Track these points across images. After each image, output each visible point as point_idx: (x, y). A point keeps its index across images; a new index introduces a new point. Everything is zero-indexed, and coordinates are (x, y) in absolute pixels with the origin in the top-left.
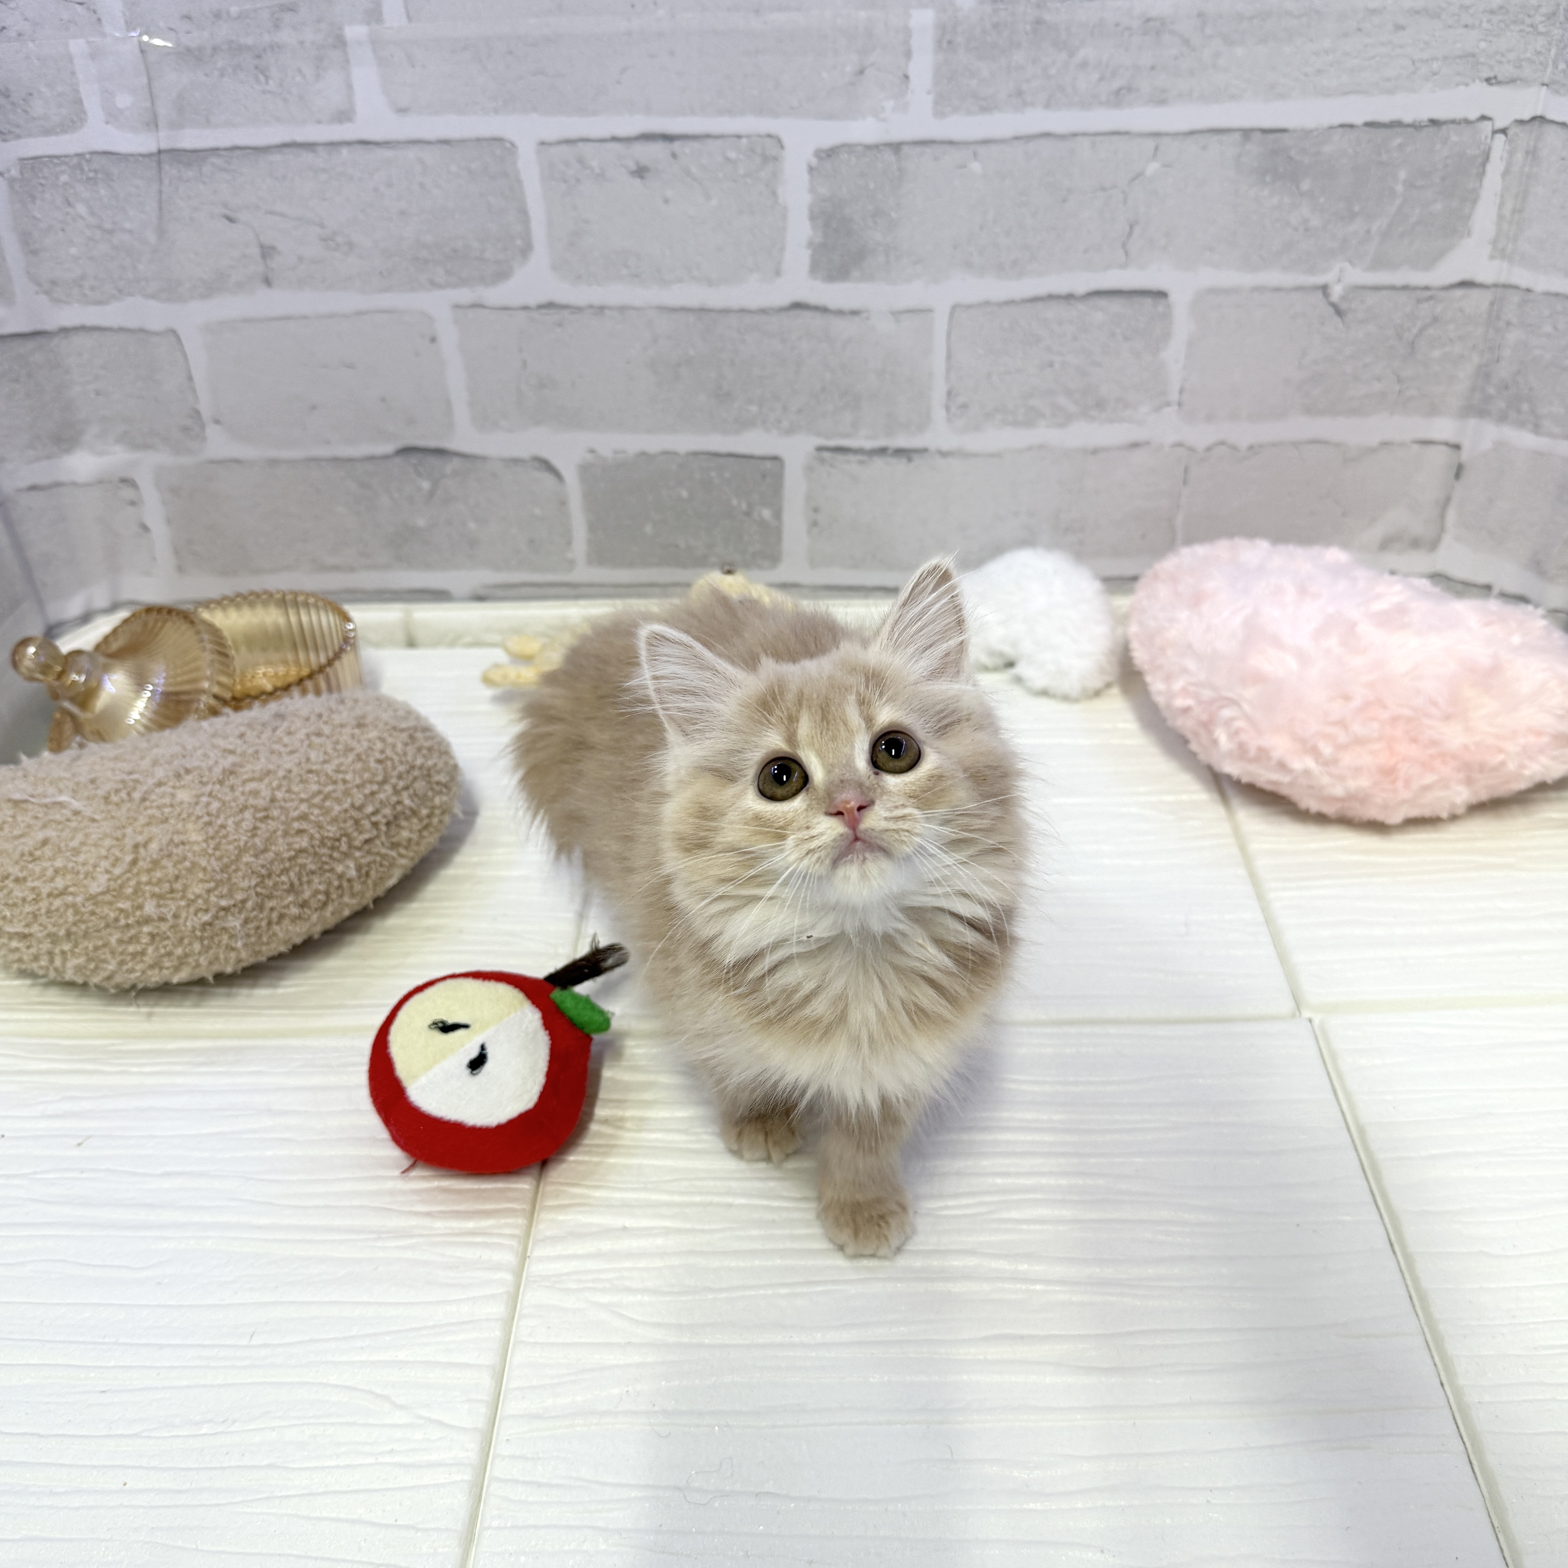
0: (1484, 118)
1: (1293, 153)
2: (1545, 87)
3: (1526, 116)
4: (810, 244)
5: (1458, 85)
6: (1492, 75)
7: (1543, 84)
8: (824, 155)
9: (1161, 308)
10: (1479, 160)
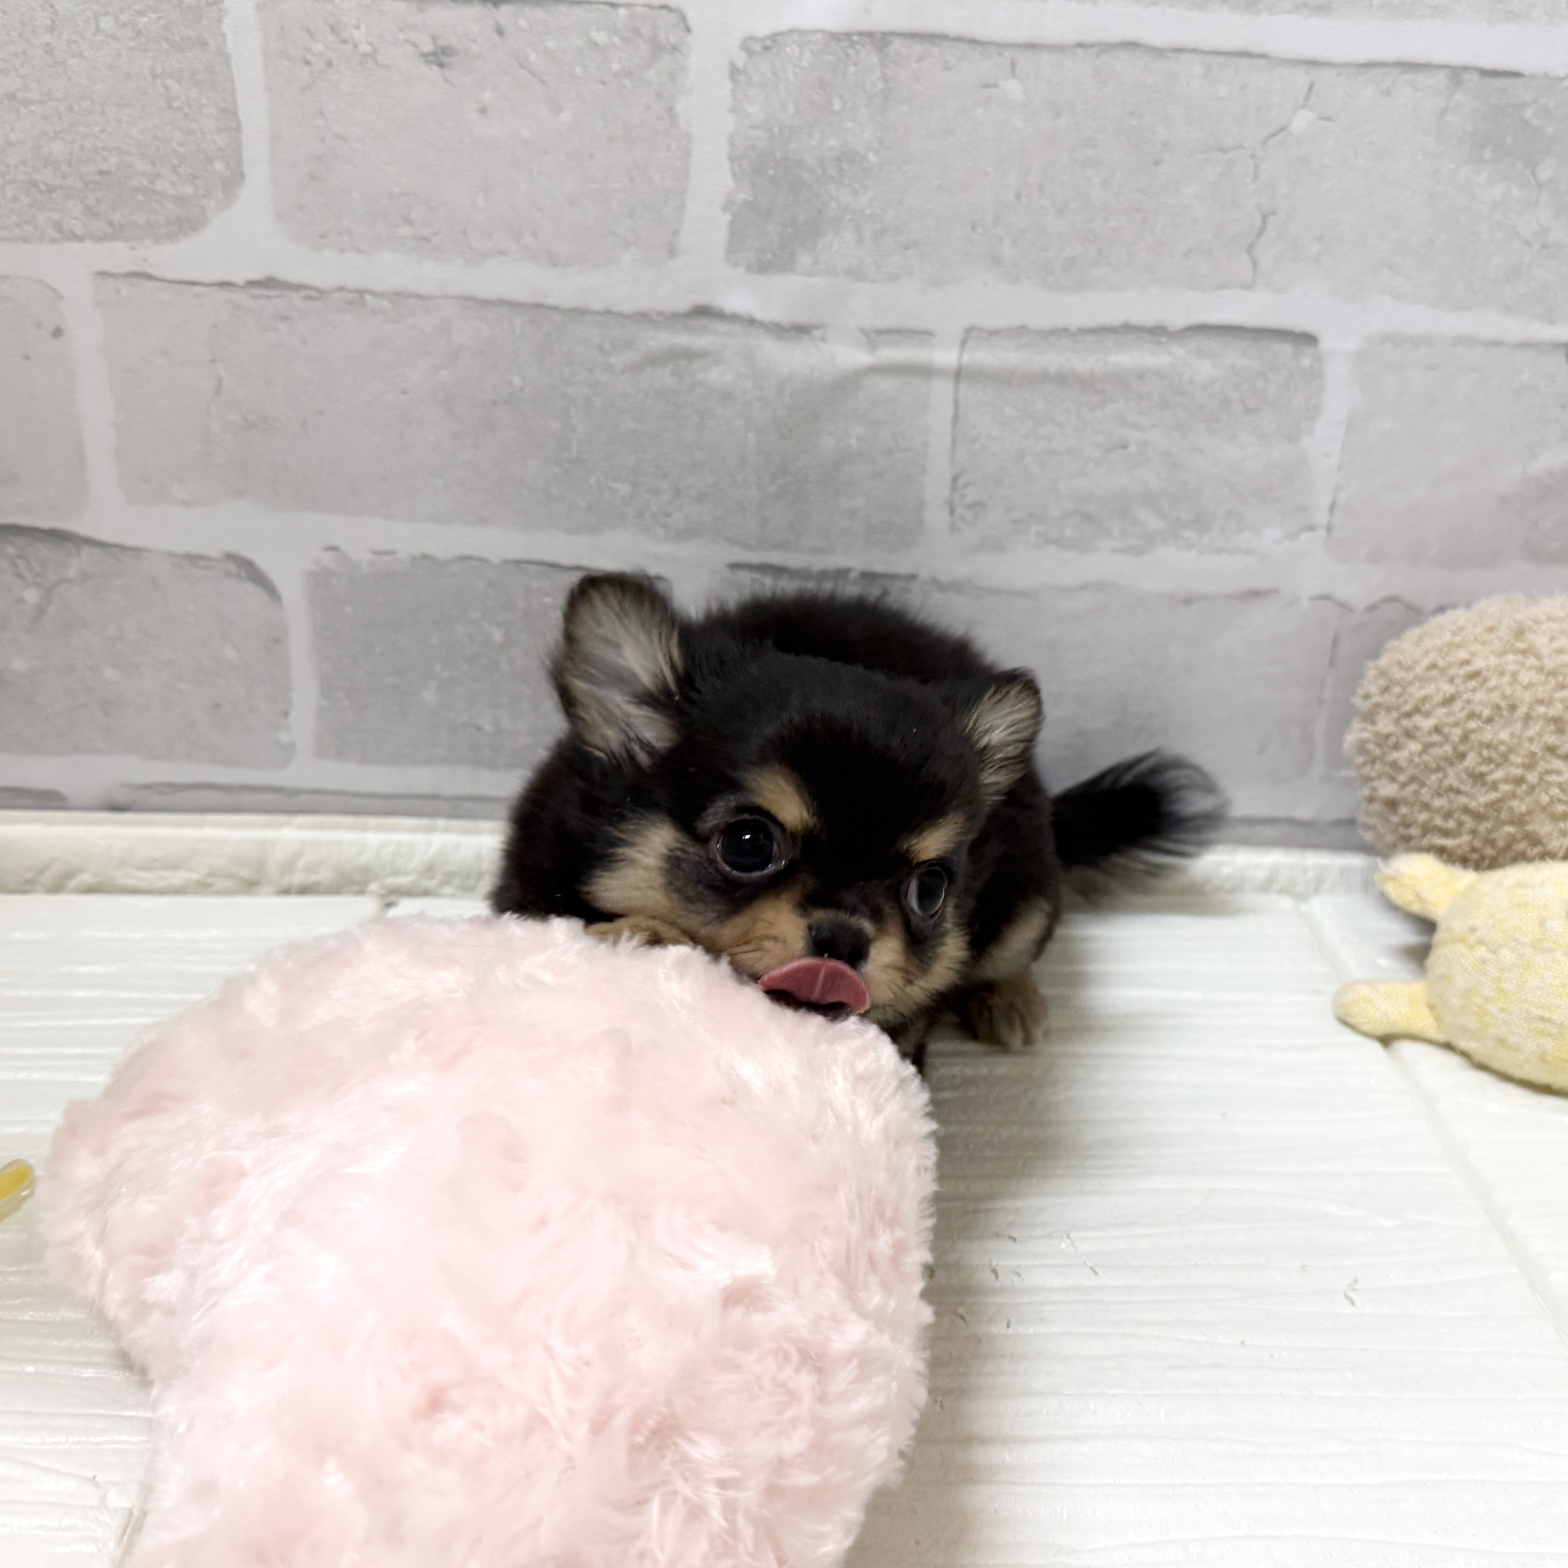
1: (1529, 114)
4: (729, 206)
8: (758, 47)
9: (1306, 362)
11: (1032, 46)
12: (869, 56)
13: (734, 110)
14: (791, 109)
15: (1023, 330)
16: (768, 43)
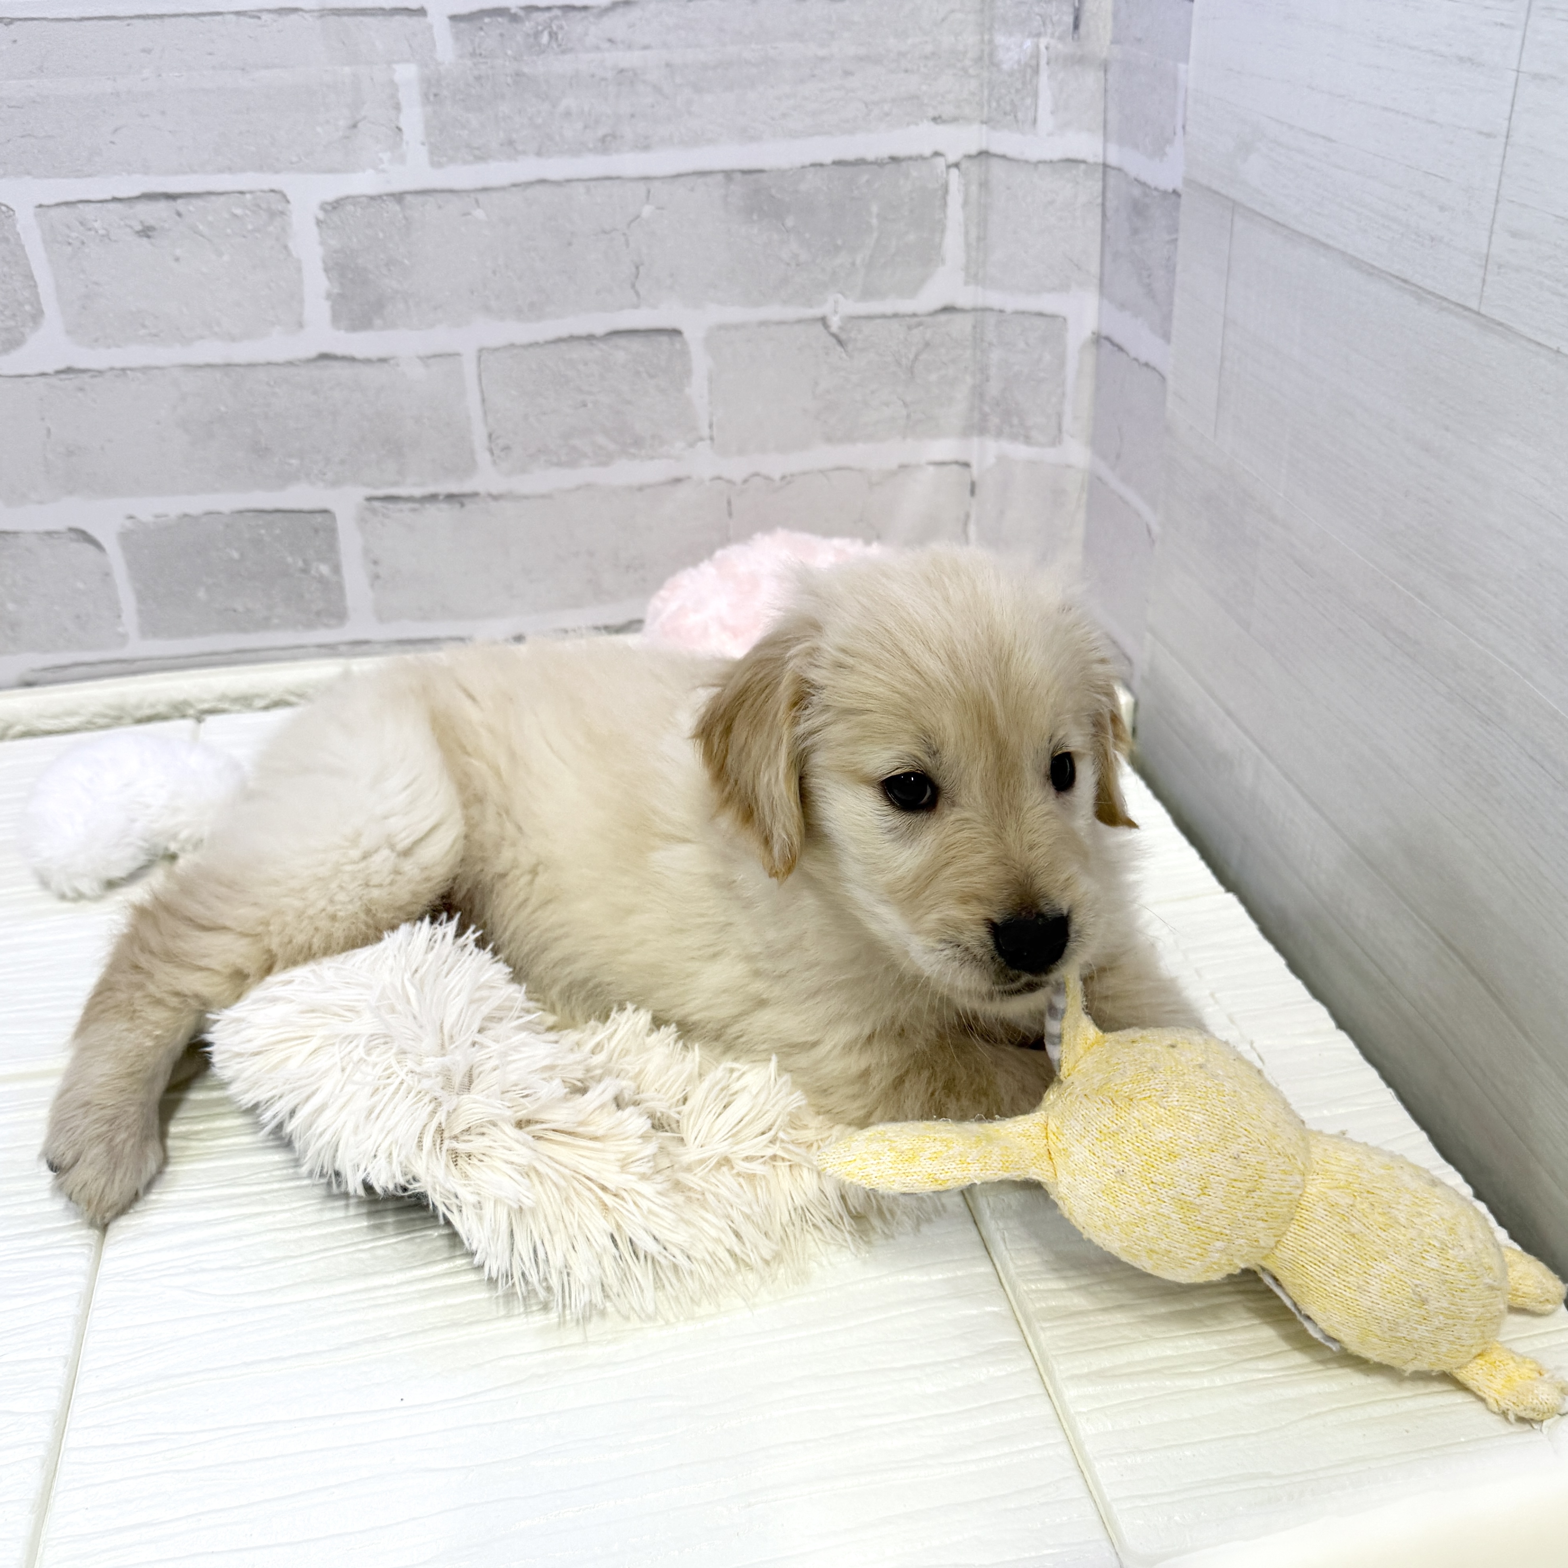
0: (937, 154)
1: (773, 191)
2: (984, 126)
3: (973, 151)
4: (329, 296)
5: (908, 124)
6: (936, 114)
7: (982, 122)
8: (329, 208)
9: (677, 345)
10: (940, 193)
11: (485, 190)
12: (394, 207)
13: (323, 243)
14: (355, 240)
15: (513, 346)
16: (335, 205)
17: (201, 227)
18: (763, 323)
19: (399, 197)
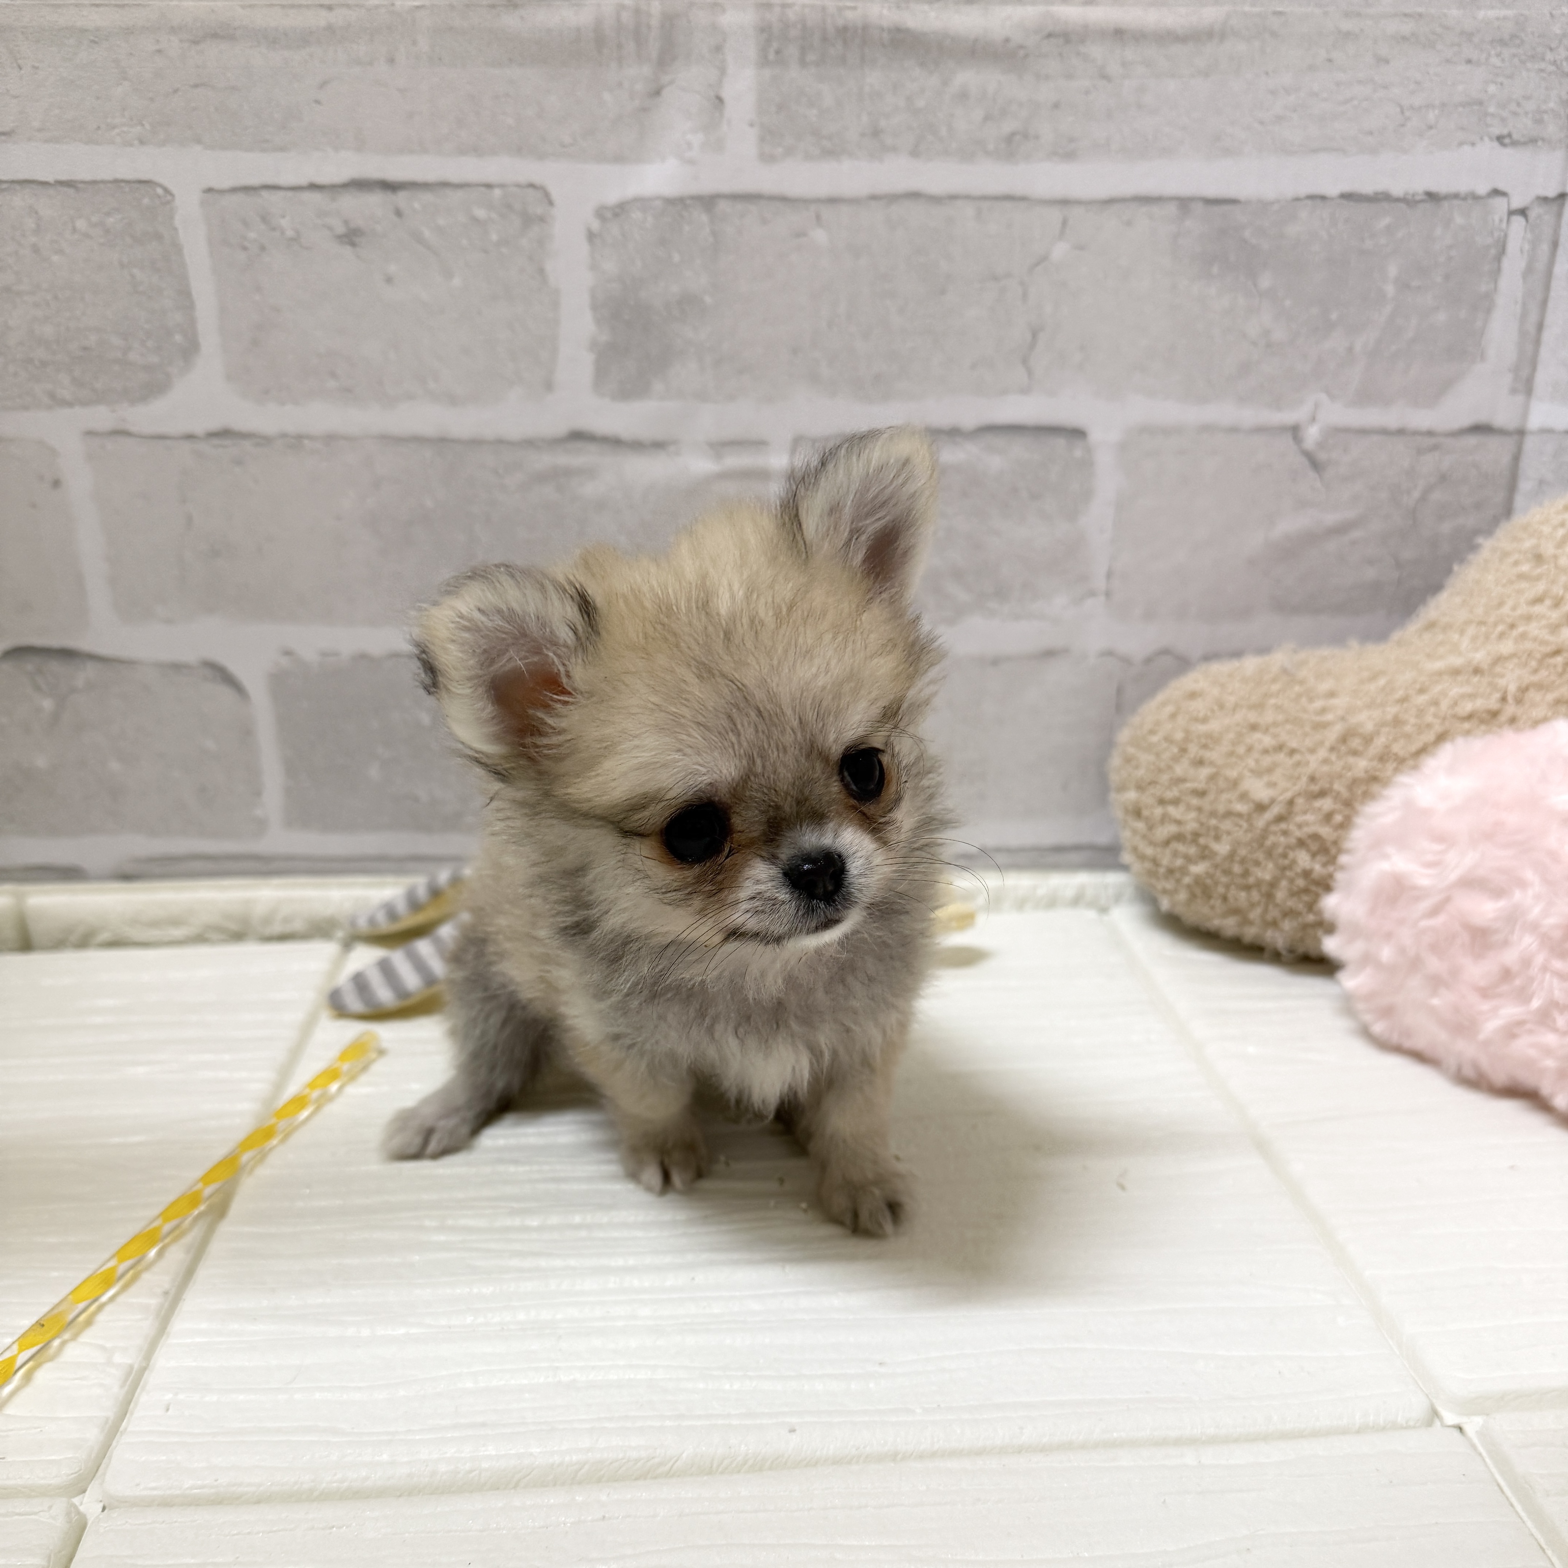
0: (1496, 193)
1: (1247, 234)
3: (1550, 193)
4: (593, 346)
5: (1461, 144)
6: (1505, 132)
8: (609, 215)
9: (1078, 453)
10: (1493, 251)
11: (833, 201)
12: (700, 216)
13: (594, 267)
14: (639, 263)
16: (617, 210)
17: (427, 233)
18: (1207, 428)
19: (708, 202)
